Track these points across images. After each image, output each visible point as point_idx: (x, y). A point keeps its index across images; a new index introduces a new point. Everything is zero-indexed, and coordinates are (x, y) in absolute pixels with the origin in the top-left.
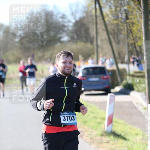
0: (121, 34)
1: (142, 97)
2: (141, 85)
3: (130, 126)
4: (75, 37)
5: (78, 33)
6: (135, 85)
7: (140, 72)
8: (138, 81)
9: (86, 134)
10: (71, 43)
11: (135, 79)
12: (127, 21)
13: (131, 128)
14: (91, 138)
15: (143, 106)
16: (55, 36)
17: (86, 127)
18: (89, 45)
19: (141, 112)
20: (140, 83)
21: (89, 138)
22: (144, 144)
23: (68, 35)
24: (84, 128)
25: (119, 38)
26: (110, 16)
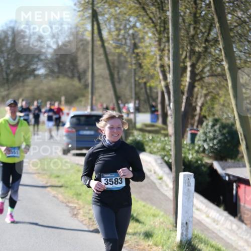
0: (124, 68)
1: (156, 161)
2: (155, 144)
3: (143, 203)
4: (56, 70)
5: (61, 64)
6: (146, 143)
7: (153, 126)
8: (151, 138)
9: (81, 211)
10: (50, 78)
11: (147, 134)
12: (136, 51)
13: (144, 206)
14: (90, 219)
15: (158, 175)
16: (27, 67)
17: (80, 202)
18: (76, 82)
19: (154, 183)
20: (153, 140)
21: (88, 219)
22: (166, 230)
23: (45, 66)
24: (77, 203)
25: (121, 74)
26: (111, 42)
